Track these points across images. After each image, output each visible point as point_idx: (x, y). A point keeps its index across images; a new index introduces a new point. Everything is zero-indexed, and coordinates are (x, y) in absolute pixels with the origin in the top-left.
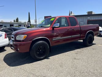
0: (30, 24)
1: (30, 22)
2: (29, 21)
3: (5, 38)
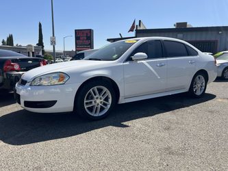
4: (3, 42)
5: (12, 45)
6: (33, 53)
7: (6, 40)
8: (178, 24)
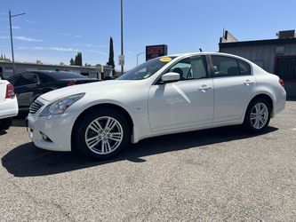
0: (114, 71)
1: (114, 66)
2: (111, 62)
3: (7, 97)
4: (72, 61)
5: (81, 65)
6: (102, 74)
7: (74, 59)
8: (281, 33)
